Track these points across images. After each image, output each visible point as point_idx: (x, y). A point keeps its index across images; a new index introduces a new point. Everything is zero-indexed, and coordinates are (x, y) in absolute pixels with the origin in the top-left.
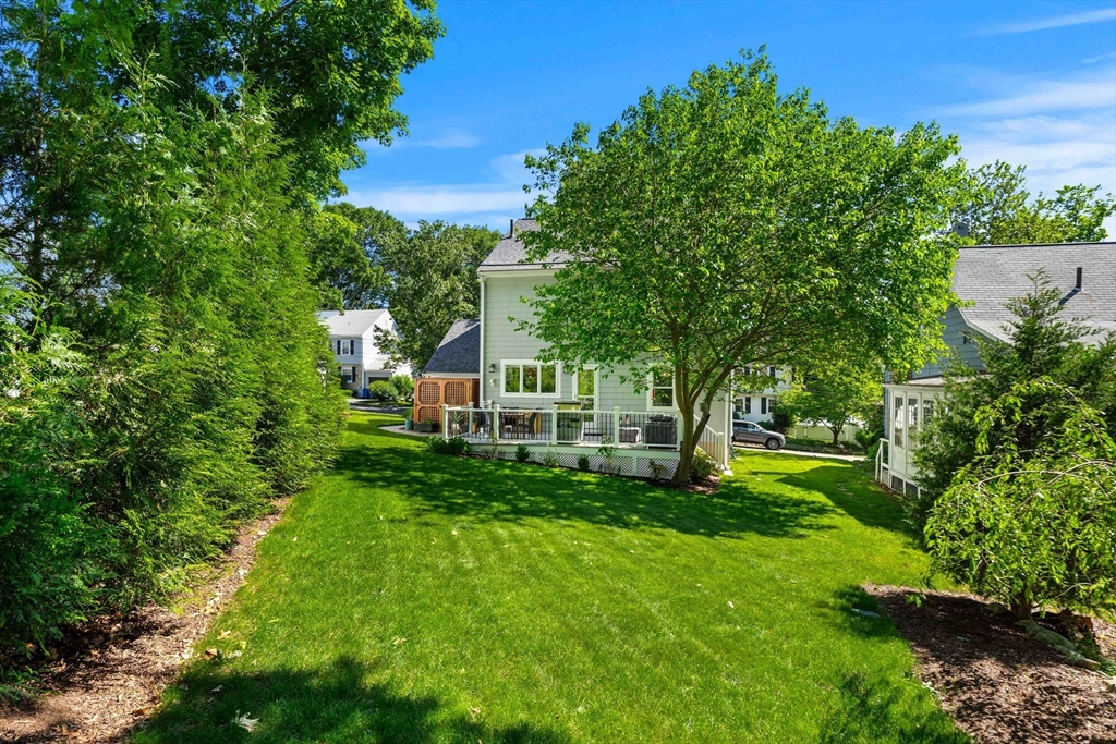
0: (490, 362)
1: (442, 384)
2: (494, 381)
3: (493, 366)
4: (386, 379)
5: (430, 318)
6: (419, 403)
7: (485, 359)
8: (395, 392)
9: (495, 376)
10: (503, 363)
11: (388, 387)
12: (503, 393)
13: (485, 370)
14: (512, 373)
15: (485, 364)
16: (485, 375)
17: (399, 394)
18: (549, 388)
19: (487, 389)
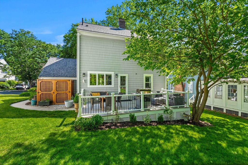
0: (83, 72)
1: (54, 82)
2: (85, 80)
3: (84, 74)
4: (4, 81)
5: (25, 61)
6: (40, 91)
7: (80, 70)
8: (9, 85)
9: (85, 78)
10: (89, 73)
11: (5, 84)
12: (89, 85)
13: (80, 75)
14: (93, 77)
15: (80, 73)
16: (80, 78)
17: (10, 86)
18: (109, 83)
19: (81, 84)
